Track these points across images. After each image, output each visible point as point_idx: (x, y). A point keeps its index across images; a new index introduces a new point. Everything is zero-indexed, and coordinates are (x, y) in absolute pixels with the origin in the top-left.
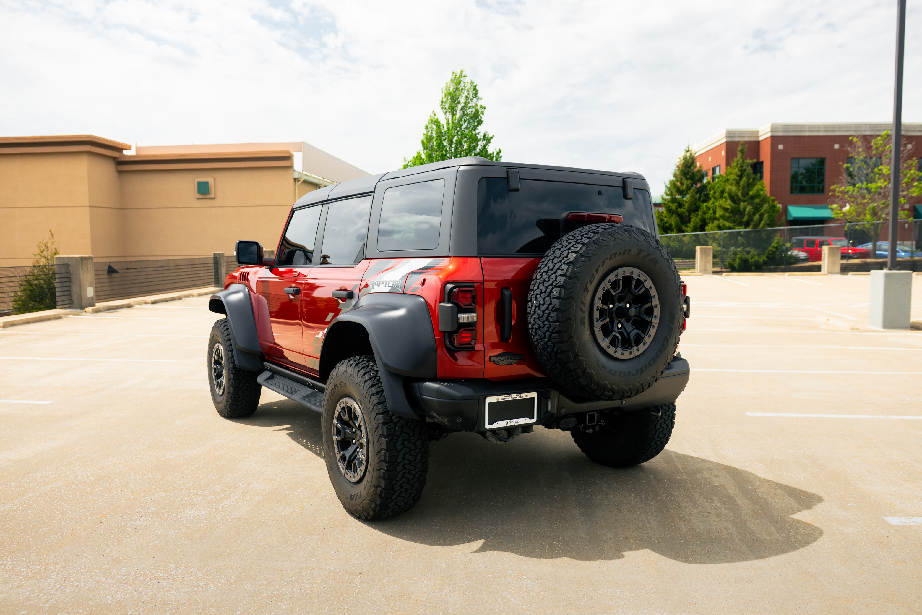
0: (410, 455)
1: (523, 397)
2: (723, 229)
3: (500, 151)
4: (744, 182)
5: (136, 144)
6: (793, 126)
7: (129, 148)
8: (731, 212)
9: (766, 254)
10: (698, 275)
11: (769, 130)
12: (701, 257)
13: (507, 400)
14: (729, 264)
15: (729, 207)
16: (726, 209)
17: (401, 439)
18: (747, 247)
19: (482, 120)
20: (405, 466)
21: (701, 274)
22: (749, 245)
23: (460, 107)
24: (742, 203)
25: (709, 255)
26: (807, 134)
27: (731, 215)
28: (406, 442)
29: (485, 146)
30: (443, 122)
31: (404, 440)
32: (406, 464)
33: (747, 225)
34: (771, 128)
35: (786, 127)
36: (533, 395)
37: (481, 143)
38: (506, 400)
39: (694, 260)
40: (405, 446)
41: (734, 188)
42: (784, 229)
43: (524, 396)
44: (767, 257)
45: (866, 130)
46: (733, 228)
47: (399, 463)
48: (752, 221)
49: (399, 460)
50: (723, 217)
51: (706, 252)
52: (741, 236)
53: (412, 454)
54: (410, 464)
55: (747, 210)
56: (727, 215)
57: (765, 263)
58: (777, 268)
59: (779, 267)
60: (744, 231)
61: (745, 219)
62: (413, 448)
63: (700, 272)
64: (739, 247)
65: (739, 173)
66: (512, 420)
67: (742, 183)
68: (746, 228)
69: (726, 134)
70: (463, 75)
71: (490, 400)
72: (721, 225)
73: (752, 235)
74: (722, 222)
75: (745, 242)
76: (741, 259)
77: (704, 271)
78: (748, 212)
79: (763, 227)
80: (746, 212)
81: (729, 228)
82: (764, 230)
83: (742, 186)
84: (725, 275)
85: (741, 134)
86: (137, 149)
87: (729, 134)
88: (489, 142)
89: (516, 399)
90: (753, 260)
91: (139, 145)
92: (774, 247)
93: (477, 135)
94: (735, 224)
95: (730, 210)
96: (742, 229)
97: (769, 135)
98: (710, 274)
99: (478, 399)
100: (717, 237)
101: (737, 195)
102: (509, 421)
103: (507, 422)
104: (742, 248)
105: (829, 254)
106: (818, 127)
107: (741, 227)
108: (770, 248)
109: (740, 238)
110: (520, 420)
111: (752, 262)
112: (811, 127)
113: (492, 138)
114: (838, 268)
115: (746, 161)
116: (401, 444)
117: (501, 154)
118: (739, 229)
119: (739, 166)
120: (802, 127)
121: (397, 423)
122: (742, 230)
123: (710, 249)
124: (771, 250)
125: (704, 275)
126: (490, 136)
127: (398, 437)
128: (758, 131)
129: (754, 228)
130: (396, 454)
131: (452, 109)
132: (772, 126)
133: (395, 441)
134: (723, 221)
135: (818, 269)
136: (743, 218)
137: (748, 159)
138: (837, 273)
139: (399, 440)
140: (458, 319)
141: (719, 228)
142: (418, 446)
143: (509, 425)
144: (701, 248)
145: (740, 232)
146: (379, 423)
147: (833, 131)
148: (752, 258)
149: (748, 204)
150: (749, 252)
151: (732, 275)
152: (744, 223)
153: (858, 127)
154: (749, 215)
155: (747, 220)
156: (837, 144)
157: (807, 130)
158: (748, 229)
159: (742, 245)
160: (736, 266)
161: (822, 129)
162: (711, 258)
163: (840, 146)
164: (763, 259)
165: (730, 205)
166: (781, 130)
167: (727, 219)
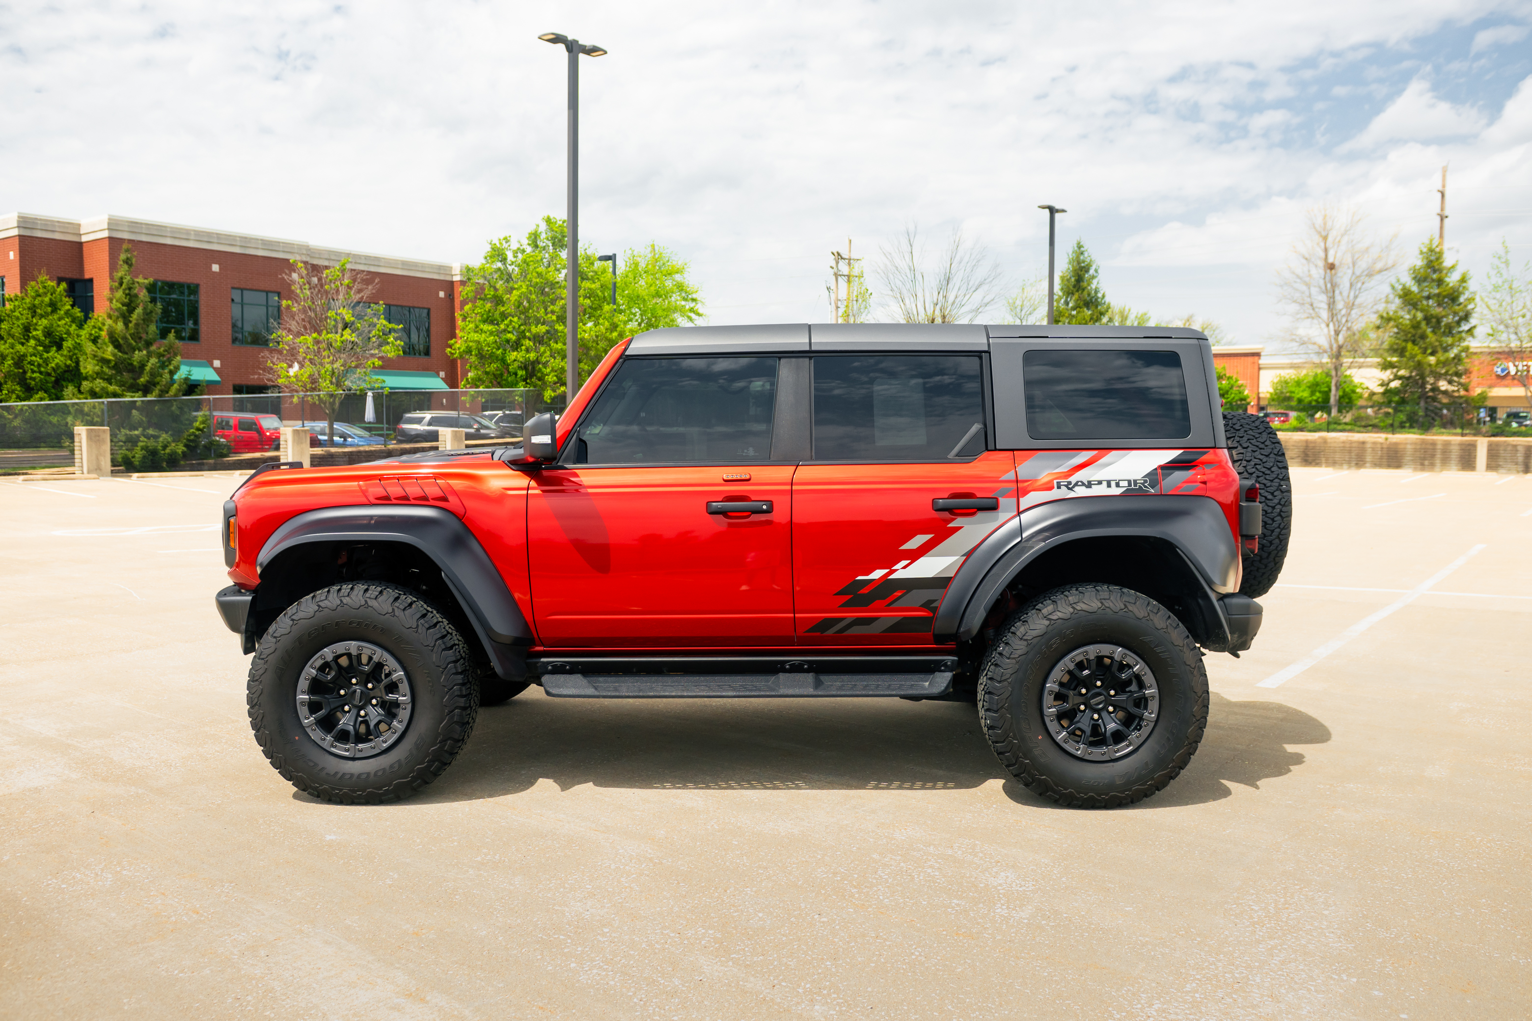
2: (100, 397)
4: (139, 315)
8: (115, 367)
9: (186, 441)
10: (90, 479)
11: (106, 226)
12: (88, 446)
14: (123, 458)
15: (111, 358)
16: (104, 361)
18: (148, 429)
21: (94, 475)
22: (150, 425)
24: (137, 352)
25: (104, 441)
26: (169, 241)
27: (113, 372)
33: (146, 390)
34: (109, 224)
35: (134, 225)
39: (71, 451)
41: (120, 326)
42: (209, 399)
44: (186, 446)
45: (257, 248)
46: (122, 396)
48: (154, 385)
50: (99, 375)
51: (99, 436)
52: (137, 409)
55: (149, 364)
56: (109, 371)
57: (185, 457)
58: (203, 464)
59: (205, 461)
60: (142, 401)
61: (142, 380)
63: (89, 473)
64: (136, 429)
65: (125, 301)
67: (134, 317)
68: (145, 396)
69: (18, 222)
72: (97, 390)
73: (156, 408)
74: (99, 384)
75: (144, 419)
76: (143, 449)
77: (96, 470)
78: (151, 368)
79: (176, 395)
80: (148, 368)
81: (115, 395)
82: (175, 400)
83: (134, 322)
85: (48, 225)
87: (24, 222)
90: (168, 451)
92: (198, 429)
94: (123, 388)
95: (113, 363)
96: (139, 397)
97: (105, 234)
98: (108, 476)
100: (86, 409)
101: (125, 338)
104: (140, 429)
105: (294, 441)
106: (186, 233)
107: (137, 395)
108: (191, 431)
109: (135, 412)
111: (166, 455)
112: (176, 231)
114: (307, 463)
118: (132, 397)
119: (123, 287)
120: (160, 228)
122: (138, 398)
123: (104, 431)
124: (193, 434)
125: (101, 478)
128: (79, 225)
129: (160, 396)
132: (109, 219)
134: (101, 381)
136: (139, 377)
141: (94, 394)
144: (87, 430)
145: (136, 401)
147: (208, 242)
148: (165, 447)
149: (149, 355)
150: (156, 437)
151: (151, 477)
152: (142, 387)
153: (246, 240)
154: (153, 374)
155: (148, 381)
156: (216, 263)
157: (169, 235)
158: (149, 398)
159: (140, 424)
160: (136, 462)
161: (192, 237)
162: (107, 447)
163: (220, 269)
164: (180, 448)
165: (114, 355)
166: (127, 229)
167: (109, 380)
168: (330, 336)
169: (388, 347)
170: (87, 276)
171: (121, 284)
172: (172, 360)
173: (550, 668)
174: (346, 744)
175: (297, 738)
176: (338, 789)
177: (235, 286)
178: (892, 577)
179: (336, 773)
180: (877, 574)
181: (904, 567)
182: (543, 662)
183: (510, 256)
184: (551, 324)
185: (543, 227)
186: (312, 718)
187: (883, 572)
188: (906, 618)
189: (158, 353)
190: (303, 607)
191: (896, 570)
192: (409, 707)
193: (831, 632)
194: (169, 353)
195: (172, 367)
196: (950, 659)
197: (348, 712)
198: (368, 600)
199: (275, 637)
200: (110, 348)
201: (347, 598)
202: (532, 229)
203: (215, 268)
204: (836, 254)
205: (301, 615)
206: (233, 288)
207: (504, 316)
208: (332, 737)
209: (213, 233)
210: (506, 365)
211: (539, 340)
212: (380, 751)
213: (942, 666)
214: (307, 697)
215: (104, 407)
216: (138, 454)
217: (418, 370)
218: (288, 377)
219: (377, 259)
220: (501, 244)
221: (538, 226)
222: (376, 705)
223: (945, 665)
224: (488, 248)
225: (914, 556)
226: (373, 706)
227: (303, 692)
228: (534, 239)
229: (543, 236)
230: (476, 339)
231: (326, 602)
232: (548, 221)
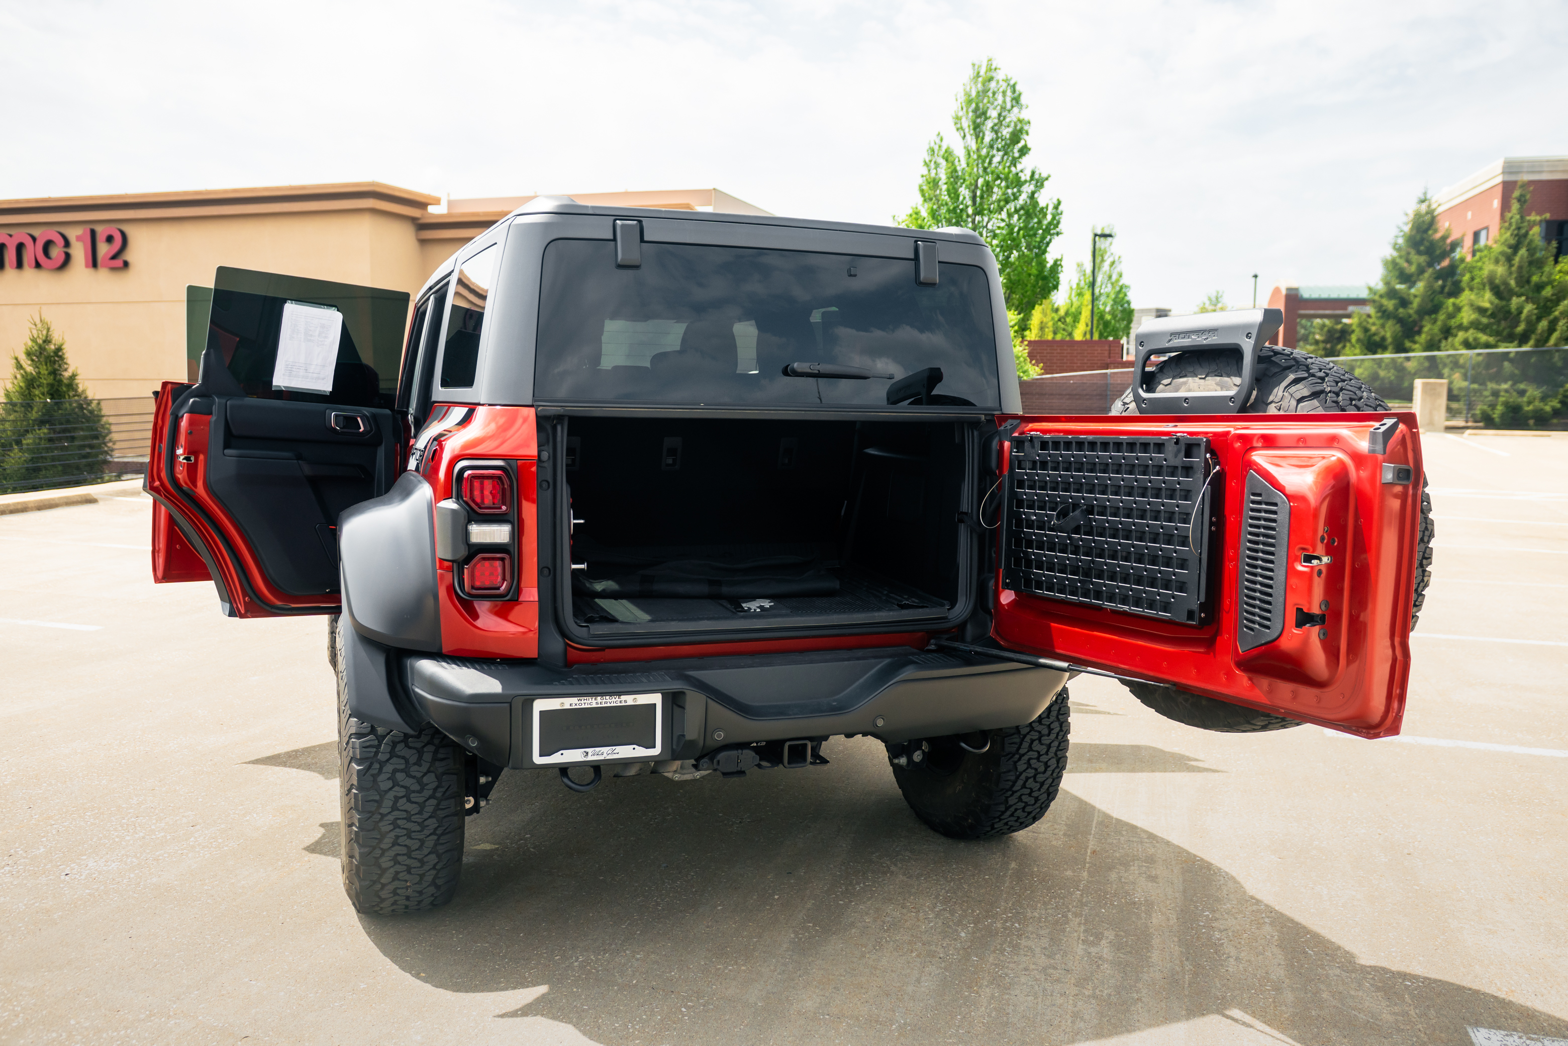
0: (409, 800)
1: (626, 701)
2: (1475, 348)
3: (1059, 203)
4: (1522, 258)
5: (449, 195)
7: (437, 202)
8: (1493, 315)
9: (1560, 397)
12: (1423, 400)
13: (586, 706)
15: (1487, 305)
16: (1482, 311)
17: (389, 768)
18: (1521, 382)
19: (1029, 146)
20: (398, 822)
22: (1525, 377)
23: (989, 124)
24: (1515, 298)
27: (1492, 320)
28: (400, 776)
29: (1033, 193)
30: (959, 152)
31: (395, 771)
32: (400, 819)
33: (1523, 339)
36: (656, 699)
37: (1028, 189)
38: (583, 706)
39: (1409, 405)
40: (396, 784)
41: (1501, 270)
43: (629, 700)
44: (1561, 402)
46: (1495, 346)
47: (383, 816)
48: (1533, 332)
49: (384, 811)
50: (1475, 325)
51: (1436, 389)
52: (1511, 361)
53: (413, 800)
54: (408, 819)
55: (1525, 311)
56: (1485, 320)
57: (1556, 413)
60: (1517, 353)
61: (1521, 328)
62: (416, 787)
64: (1505, 382)
65: (1512, 241)
66: (597, 749)
67: (1517, 259)
68: (1520, 346)
69: (1504, 168)
70: (993, 67)
71: (540, 705)
72: (1471, 340)
73: (1533, 360)
74: (1471, 334)
75: (1517, 372)
76: (1506, 404)
78: (1528, 317)
79: (1556, 345)
80: (1523, 316)
81: (1487, 346)
82: (1558, 351)
83: (1517, 265)
84: (1470, 434)
85: (1535, 165)
86: (450, 203)
87: (1510, 167)
88: (1042, 185)
89: (609, 705)
90: (1531, 408)
91: (453, 197)
93: (1020, 174)
94: (1499, 338)
95: (1489, 312)
96: (1514, 347)
98: (1439, 431)
99: (510, 703)
100: (1461, 361)
101: (1506, 284)
102: (590, 750)
103: (587, 753)
104: (1510, 383)
107: (1512, 345)
109: (1506, 364)
110: (618, 749)
111: (1528, 411)
113: (1047, 179)
115: (1528, 218)
116: (389, 779)
117: (1061, 208)
118: (1507, 347)
119: (1514, 227)
121: (384, 737)
122: (1511, 349)
123: (1441, 384)
126: (1044, 175)
127: (382, 764)
129: (1536, 345)
130: (377, 798)
131: (977, 129)
133: (376, 772)
134: (1475, 331)
136: (1517, 326)
137: (1533, 213)
139: (385, 770)
140: (467, 534)
141: (1467, 345)
142: (427, 784)
143: (590, 758)
145: (1508, 353)
146: (351, 735)
151: (1485, 435)
152: (1518, 337)
154: (1528, 323)
155: (1524, 330)
158: (1525, 348)
159: (1512, 377)
165: (1492, 303)
167: (1483, 329)
171: (1510, 224)
200: (1489, 296)
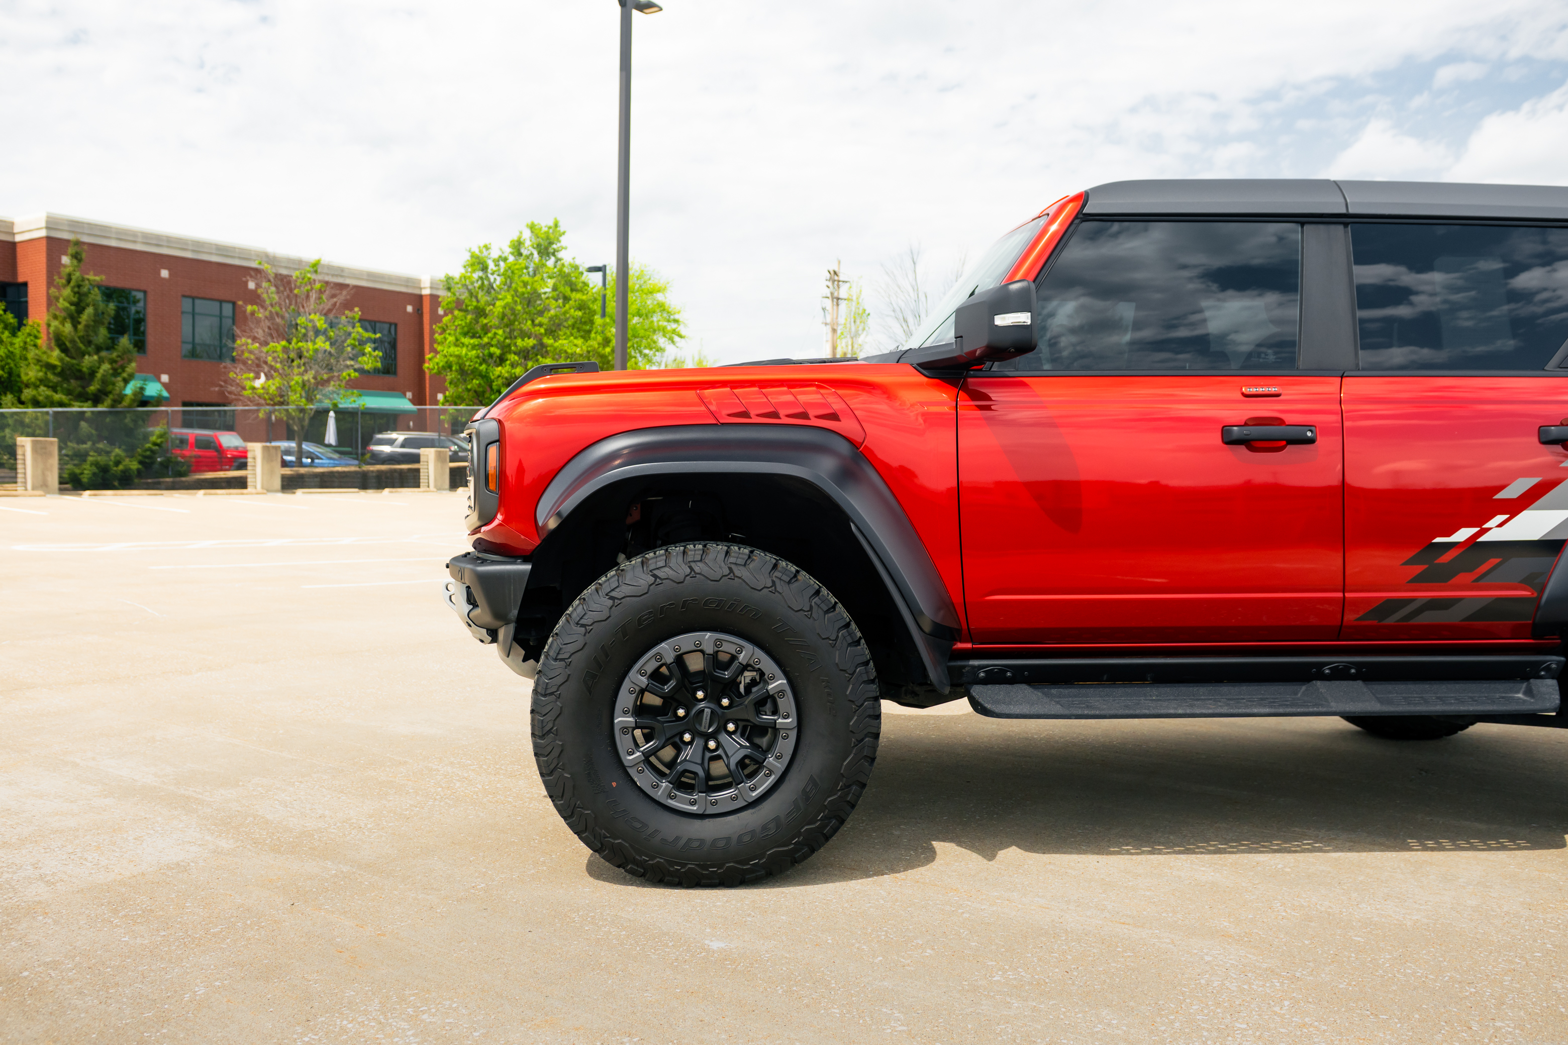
2: (44, 407)
4: (89, 316)
6: (89, 224)
8: (62, 374)
9: (140, 456)
10: (35, 496)
11: (43, 224)
12: (34, 460)
14: (70, 474)
15: (57, 363)
16: (50, 367)
18: (99, 442)
21: (40, 492)
22: (100, 438)
24: (87, 357)
25: (50, 455)
26: (113, 243)
27: (59, 379)
33: (96, 400)
34: (47, 222)
35: (75, 224)
41: (68, 328)
42: (167, 411)
44: (140, 462)
45: (211, 253)
46: (69, 405)
48: (107, 394)
50: (43, 381)
51: (45, 448)
52: (86, 420)
55: (101, 371)
56: (54, 378)
57: (139, 473)
58: (159, 483)
59: (162, 480)
60: (92, 412)
61: (93, 388)
63: (34, 488)
64: (84, 442)
65: (75, 299)
67: (84, 317)
68: (95, 406)
72: (41, 398)
73: (108, 420)
74: (44, 392)
75: (94, 432)
76: (93, 465)
77: (42, 486)
78: (103, 375)
79: (130, 406)
80: (99, 375)
81: (61, 404)
82: (128, 412)
83: (84, 323)
90: (121, 467)
92: (155, 444)
94: (70, 397)
95: (59, 369)
96: (88, 407)
97: (43, 233)
98: (53, 493)
100: (27, 420)
101: (73, 341)
104: (90, 443)
105: (264, 458)
106: (133, 235)
107: (86, 404)
108: (148, 445)
109: (83, 424)
111: (116, 471)
112: (122, 233)
114: (278, 483)
118: (80, 407)
119: (72, 283)
120: (104, 230)
122: (87, 408)
123: (52, 443)
124: (150, 450)
125: (48, 496)
128: (13, 224)
129: (113, 406)
132: (48, 217)
134: (45, 389)
135: (241, 484)
136: (89, 384)
137: (92, 273)
138: (276, 491)
141: (36, 403)
144: (33, 441)
145: (84, 412)
147: (158, 245)
148: (117, 463)
149: (101, 361)
150: (108, 453)
151: (105, 495)
152: (91, 397)
153: (198, 245)
154: (104, 382)
155: (99, 390)
156: (165, 268)
157: (114, 236)
158: (100, 408)
159: (89, 437)
160: (85, 479)
161: (140, 240)
162: (54, 462)
163: (170, 274)
164: (134, 466)
165: (61, 360)
166: (66, 228)
167: (54, 388)
168: (300, 344)
169: (365, 358)
170: (21, 279)
171: (69, 281)
172: (126, 367)
173: (982, 674)
174: (691, 794)
175: (614, 784)
176: (678, 864)
177: (188, 293)
178: (1482, 539)
179: (677, 838)
180: (1463, 535)
181: (1501, 525)
182: (973, 667)
183: (491, 266)
184: (539, 337)
185: (527, 235)
186: (638, 754)
187: (1473, 531)
188: (1499, 599)
189: (110, 359)
190: (628, 578)
191: (1489, 529)
192: (793, 735)
193: (1391, 620)
194: (122, 359)
195: (125, 375)
196: (1554, 660)
197: (691, 743)
198: (733, 566)
199: (583, 626)
200: (56, 352)
201: (699, 564)
202: (515, 237)
203: (165, 273)
204: (832, 273)
205: (624, 590)
206: (184, 296)
207: (486, 329)
208: (669, 782)
209: (163, 236)
210: (490, 383)
211: (525, 354)
212: (746, 803)
213: (1543, 670)
214: (631, 719)
215: (49, 418)
216: (87, 472)
217: (383, 390)
218: (254, 389)
219: (342, 270)
220: (480, 251)
221: (521, 233)
222: (734, 732)
223: (1547, 668)
224: (467, 257)
225: (1514, 508)
226: (730, 734)
227: (625, 713)
228: (517, 247)
229: (528, 243)
230: (457, 353)
231: (666, 569)
232: (532, 227)
